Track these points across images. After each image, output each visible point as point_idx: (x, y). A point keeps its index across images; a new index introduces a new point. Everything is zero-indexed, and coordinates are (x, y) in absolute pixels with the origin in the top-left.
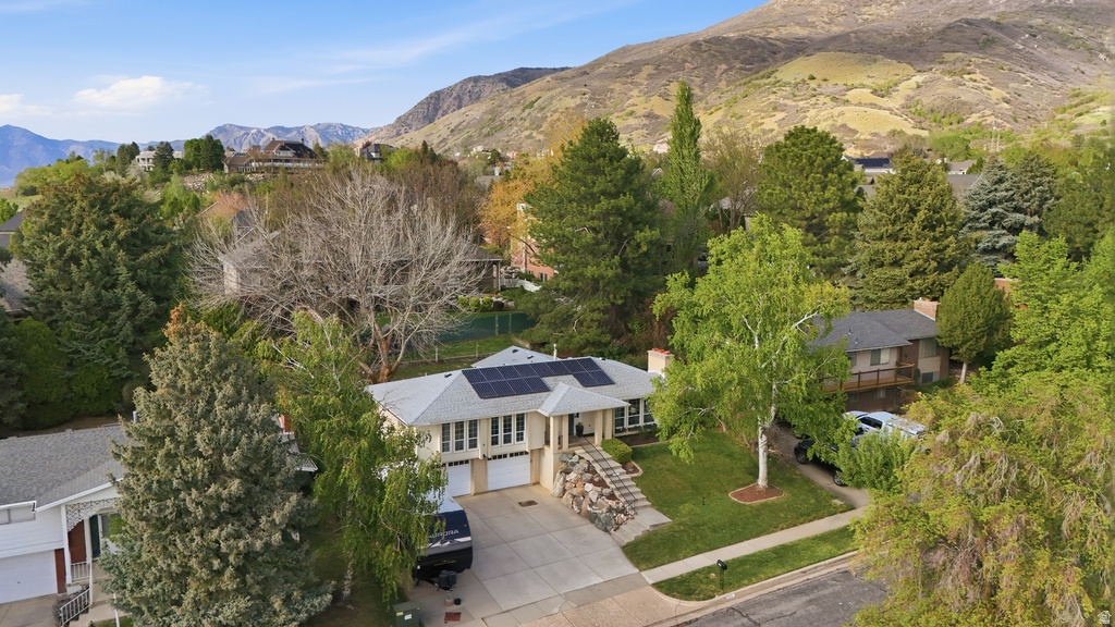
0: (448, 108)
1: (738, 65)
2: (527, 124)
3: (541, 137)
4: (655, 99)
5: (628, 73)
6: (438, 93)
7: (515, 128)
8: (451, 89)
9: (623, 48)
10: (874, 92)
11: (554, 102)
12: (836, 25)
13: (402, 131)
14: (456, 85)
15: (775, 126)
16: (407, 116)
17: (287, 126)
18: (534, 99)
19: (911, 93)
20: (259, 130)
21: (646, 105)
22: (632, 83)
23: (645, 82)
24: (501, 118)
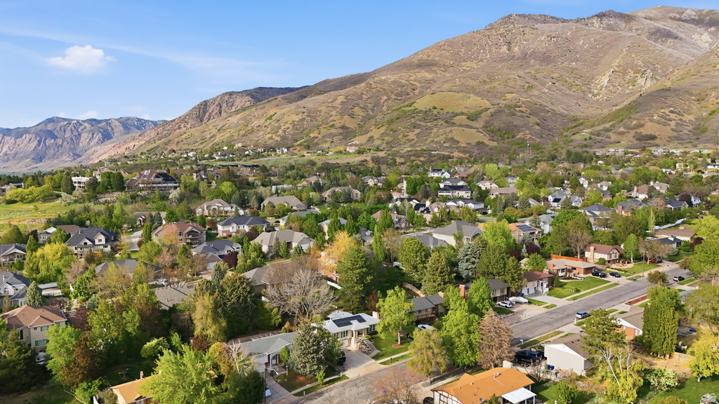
0: (213, 112)
1: (393, 97)
2: (269, 130)
3: (279, 139)
4: (346, 117)
5: (329, 101)
6: (205, 102)
7: (262, 133)
8: (214, 100)
9: (325, 81)
10: (468, 118)
11: (285, 117)
12: (448, 72)
14: (218, 97)
15: (415, 137)
16: (185, 116)
17: (99, 118)
18: (272, 114)
19: (488, 119)
20: (78, 121)
21: (341, 121)
22: (332, 107)
23: (340, 107)
24: (252, 125)
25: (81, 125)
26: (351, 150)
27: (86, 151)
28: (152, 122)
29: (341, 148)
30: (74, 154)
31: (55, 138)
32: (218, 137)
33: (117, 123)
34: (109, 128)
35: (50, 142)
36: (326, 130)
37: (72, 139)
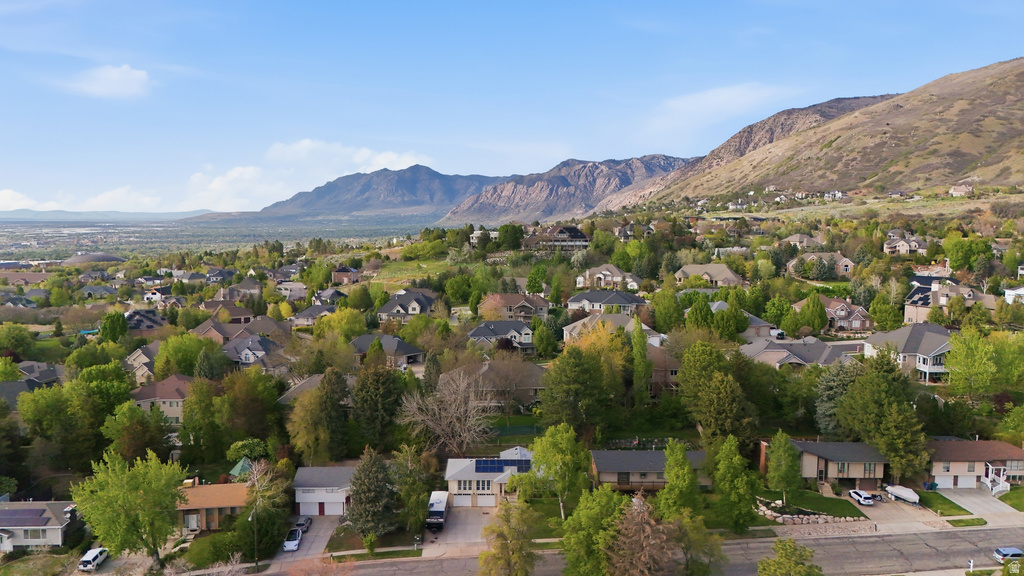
0: (760, 141)
2: (822, 164)
3: (835, 177)
4: (964, 135)
5: (938, 110)
6: (751, 127)
7: (810, 168)
8: (764, 123)
9: (946, 77)
11: (853, 142)
13: (714, 164)
14: (769, 118)
16: (719, 150)
17: (618, 159)
18: (834, 137)
20: (594, 163)
21: (952, 143)
22: (940, 120)
23: (956, 119)
24: (799, 158)
25: (597, 168)
26: (956, 192)
27: (600, 201)
28: (683, 160)
29: (940, 190)
30: (587, 205)
31: (568, 185)
32: (750, 178)
33: (639, 164)
34: (629, 171)
35: (563, 190)
36: (920, 159)
37: (585, 186)
